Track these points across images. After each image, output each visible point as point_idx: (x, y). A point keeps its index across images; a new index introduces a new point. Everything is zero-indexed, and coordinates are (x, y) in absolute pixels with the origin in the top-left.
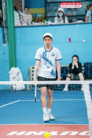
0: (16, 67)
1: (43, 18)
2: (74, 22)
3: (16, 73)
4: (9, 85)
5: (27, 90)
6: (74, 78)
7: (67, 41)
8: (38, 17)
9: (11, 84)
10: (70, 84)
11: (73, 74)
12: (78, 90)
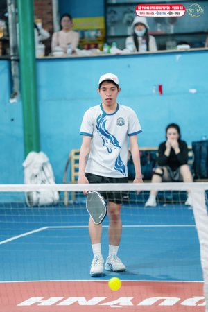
0: (38, 151)
1: (100, 40)
2: (170, 48)
3: (40, 166)
4: (23, 193)
5: (64, 203)
6: (170, 177)
7: (154, 91)
8: (89, 37)
9: (27, 190)
10: (162, 189)
11: (169, 168)
12: (179, 203)
